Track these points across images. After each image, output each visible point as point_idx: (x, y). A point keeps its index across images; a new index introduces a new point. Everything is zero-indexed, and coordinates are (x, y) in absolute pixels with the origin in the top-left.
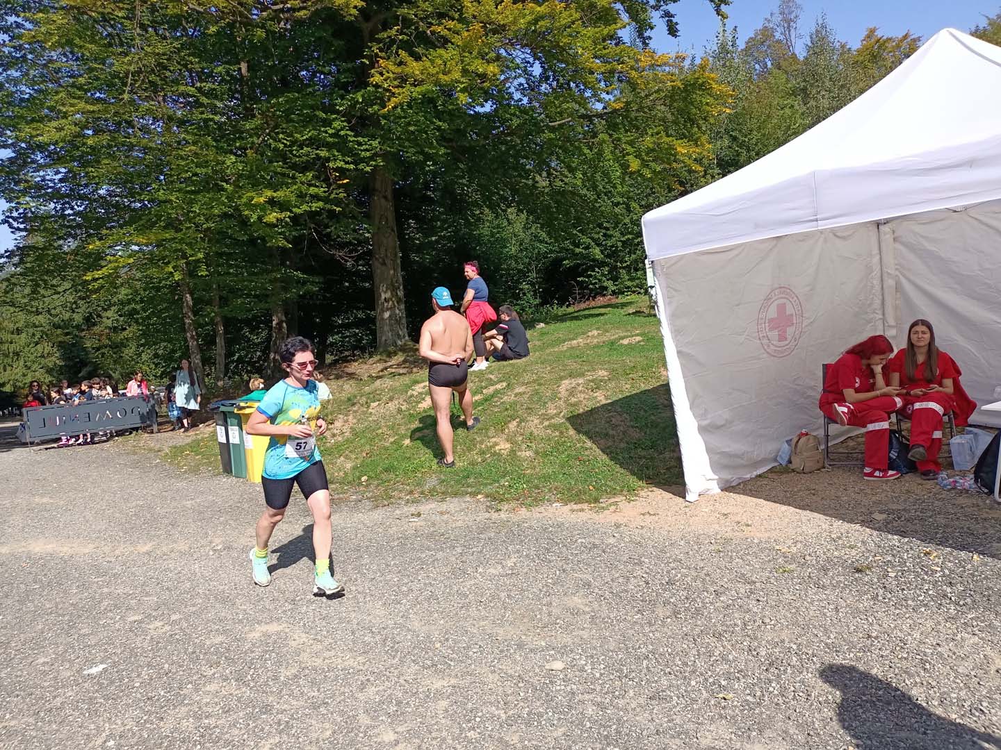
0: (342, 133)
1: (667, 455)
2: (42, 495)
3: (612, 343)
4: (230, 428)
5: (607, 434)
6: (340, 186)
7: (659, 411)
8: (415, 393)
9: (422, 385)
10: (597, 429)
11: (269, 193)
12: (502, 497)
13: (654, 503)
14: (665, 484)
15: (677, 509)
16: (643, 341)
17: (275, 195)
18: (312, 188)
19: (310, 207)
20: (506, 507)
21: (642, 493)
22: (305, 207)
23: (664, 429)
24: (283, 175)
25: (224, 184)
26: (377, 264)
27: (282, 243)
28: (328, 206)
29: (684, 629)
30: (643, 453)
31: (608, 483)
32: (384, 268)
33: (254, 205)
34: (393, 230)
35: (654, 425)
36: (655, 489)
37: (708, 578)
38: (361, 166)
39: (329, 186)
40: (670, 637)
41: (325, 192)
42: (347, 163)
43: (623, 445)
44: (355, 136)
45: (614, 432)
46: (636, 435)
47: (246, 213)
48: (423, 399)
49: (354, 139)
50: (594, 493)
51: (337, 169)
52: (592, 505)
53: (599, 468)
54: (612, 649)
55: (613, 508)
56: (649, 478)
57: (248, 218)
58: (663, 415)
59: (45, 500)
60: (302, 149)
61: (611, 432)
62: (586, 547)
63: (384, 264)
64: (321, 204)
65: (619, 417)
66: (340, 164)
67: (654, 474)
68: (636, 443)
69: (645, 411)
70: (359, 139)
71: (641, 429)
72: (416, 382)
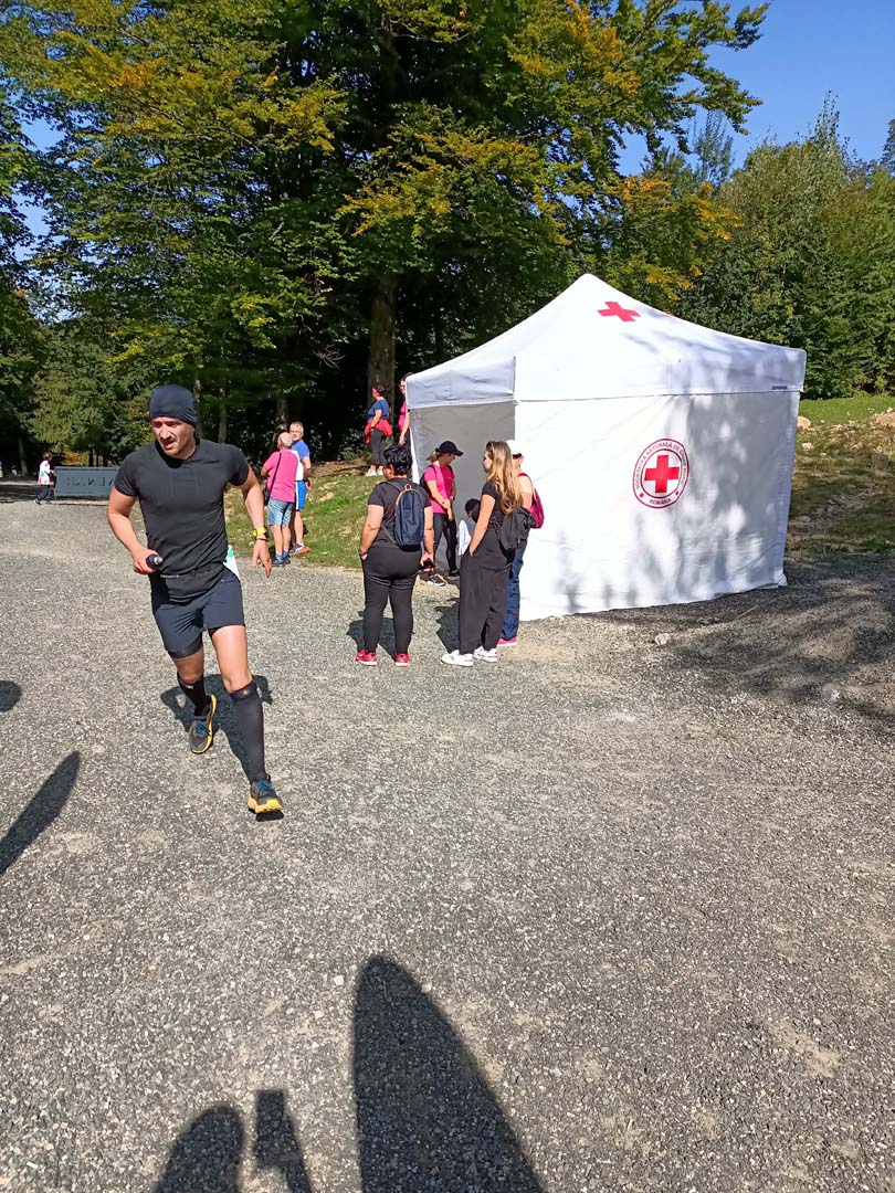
0: (333, 242)
26: (370, 366)
27: (266, 343)
28: (310, 313)
33: (243, 310)
38: (345, 276)
39: (314, 292)
41: (310, 299)
42: (333, 272)
44: (346, 245)
47: (237, 316)
49: (344, 248)
51: (323, 278)
57: (239, 320)
60: (296, 256)
64: (305, 311)
66: (326, 273)
70: (350, 249)
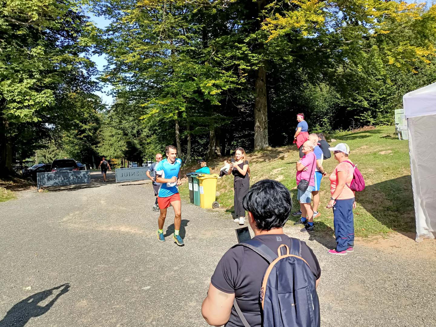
0: (246, 52)
1: (405, 215)
2: (122, 206)
3: (375, 154)
4: (194, 184)
5: (372, 202)
6: (243, 77)
7: (402, 191)
8: (274, 174)
9: (277, 170)
10: (367, 199)
11: (213, 81)
12: (317, 229)
13: (398, 241)
14: (404, 231)
15: (411, 246)
16: (392, 153)
17: (216, 82)
18: (231, 78)
19: (230, 87)
20: (319, 235)
21: (391, 235)
22: (227, 87)
23: (404, 202)
24: (219, 73)
25: (195, 78)
26: (256, 111)
27: (217, 103)
28: (237, 86)
29: (417, 313)
30: (392, 213)
31: (372, 227)
32: (259, 113)
33: (207, 87)
34: (265, 95)
35: (398, 199)
36: (398, 233)
37: (430, 287)
38: (253, 67)
39: (239, 76)
40: (409, 316)
41: (237, 80)
42: (247, 66)
43: (381, 208)
45: (376, 201)
46: (388, 203)
47: (203, 90)
48: (277, 177)
50: (365, 232)
51: (243, 69)
52: (364, 238)
53: (367, 219)
54: (377, 317)
55: (375, 241)
56: (395, 227)
57: (204, 93)
58: (404, 194)
59: (124, 208)
60: (228, 61)
61: (374, 201)
62: (361, 261)
63: (260, 111)
64: (235, 85)
65: (379, 194)
66: (244, 67)
67: (397, 225)
68: (388, 208)
69: (394, 191)
70: (254, 55)
71: (391, 201)
72: (274, 168)
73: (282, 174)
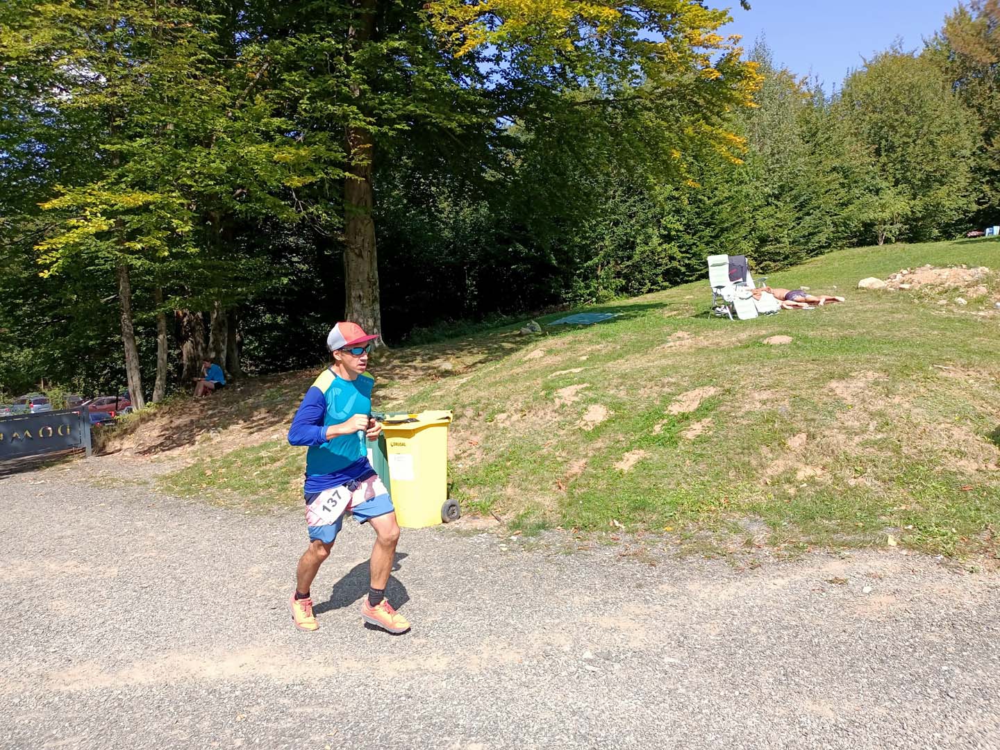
6: (362, 151)
19: (327, 173)
28: (348, 175)
34: (372, 217)
38: (384, 129)
41: (343, 157)
51: (358, 131)
64: (340, 172)
66: (361, 124)
73: (595, 401)
